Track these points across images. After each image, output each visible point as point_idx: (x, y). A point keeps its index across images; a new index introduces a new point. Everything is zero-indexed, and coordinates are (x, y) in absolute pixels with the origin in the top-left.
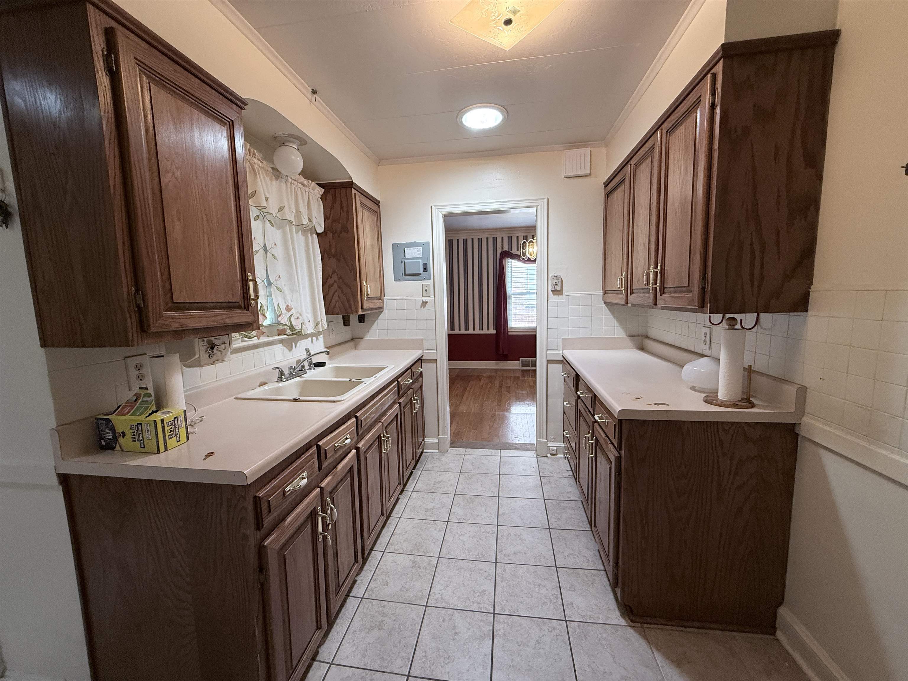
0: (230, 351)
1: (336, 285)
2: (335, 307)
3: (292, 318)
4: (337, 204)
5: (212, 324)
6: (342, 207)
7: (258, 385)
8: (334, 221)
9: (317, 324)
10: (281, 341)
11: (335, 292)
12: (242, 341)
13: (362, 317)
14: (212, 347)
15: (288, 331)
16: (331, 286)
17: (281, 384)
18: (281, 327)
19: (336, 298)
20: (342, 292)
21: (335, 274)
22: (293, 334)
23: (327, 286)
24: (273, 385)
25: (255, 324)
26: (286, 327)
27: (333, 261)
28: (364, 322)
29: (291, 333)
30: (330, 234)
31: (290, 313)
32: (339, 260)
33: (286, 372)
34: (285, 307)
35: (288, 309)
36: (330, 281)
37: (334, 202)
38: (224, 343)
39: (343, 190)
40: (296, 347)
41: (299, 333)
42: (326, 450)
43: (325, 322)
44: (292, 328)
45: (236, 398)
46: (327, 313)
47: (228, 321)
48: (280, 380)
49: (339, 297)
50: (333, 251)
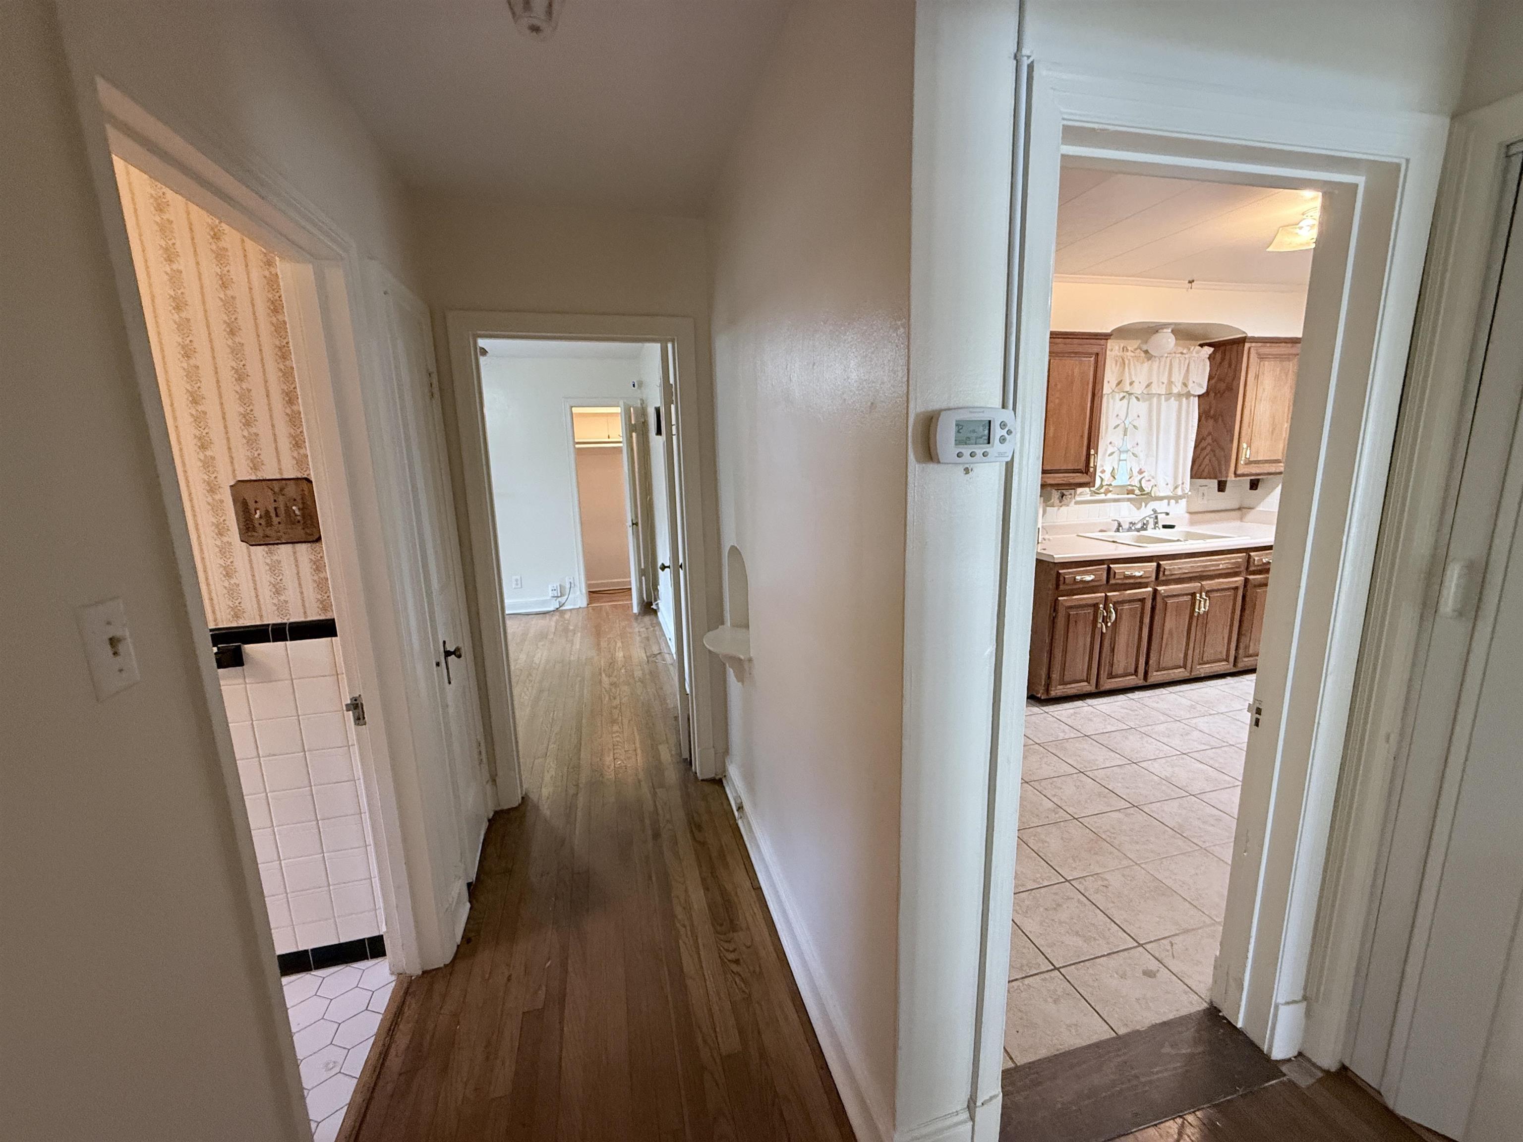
0: (1074, 501)
1: (1209, 448)
2: (1203, 471)
3: (1143, 482)
4: (1226, 363)
5: (1061, 482)
6: (1230, 365)
7: (1099, 529)
8: (1220, 380)
9: (1176, 488)
10: (1129, 500)
11: (1207, 455)
12: (1091, 496)
13: (1256, 482)
14: (1063, 495)
15: (1137, 492)
16: (1203, 449)
17: (1118, 534)
18: (1130, 488)
19: (1207, 461)
20: (1215, 455)
21: (1210, 437)
22: (1142, 495)
23: (1199, 449)
24: (1112, 533)
25: (1091, 484)
26: (1135, 488)
27: (1211, 422)
28: (1256, 489)
29: (1140, 493)
30: (1212, 395)
31: (1142, 476)
32: (1216, 421)
33: (1126, 526)
34: (1138, 470)
35: (1141, 472)
36: (1203, 444)
37: (1223, 359)
38: (1071, 494)
39: (1235, 346)
40: (1146, 506)
41: (1149, 494)
42: (1115, 573)
43: (1187, 485)
44: (1141, 489)
45: (1078, 536)
46: (1192, 477)
47: (1072, 481)
48: (1118, 530)
49: (1210, 461)
50: (1212, 412)
